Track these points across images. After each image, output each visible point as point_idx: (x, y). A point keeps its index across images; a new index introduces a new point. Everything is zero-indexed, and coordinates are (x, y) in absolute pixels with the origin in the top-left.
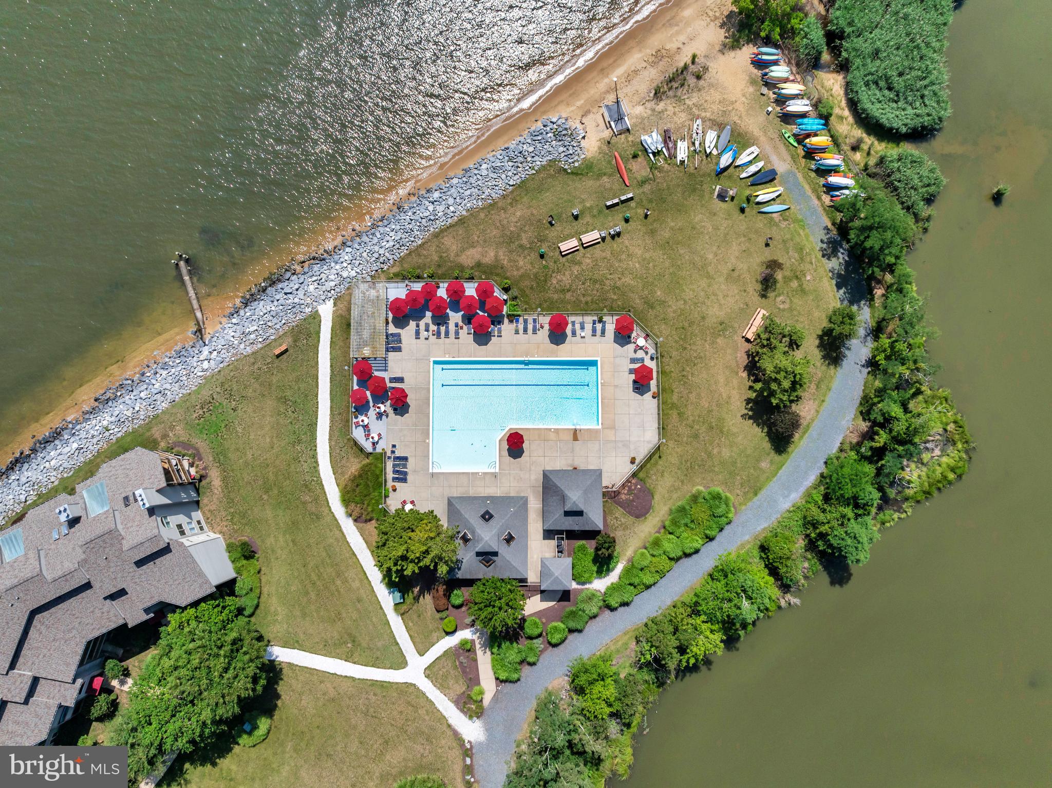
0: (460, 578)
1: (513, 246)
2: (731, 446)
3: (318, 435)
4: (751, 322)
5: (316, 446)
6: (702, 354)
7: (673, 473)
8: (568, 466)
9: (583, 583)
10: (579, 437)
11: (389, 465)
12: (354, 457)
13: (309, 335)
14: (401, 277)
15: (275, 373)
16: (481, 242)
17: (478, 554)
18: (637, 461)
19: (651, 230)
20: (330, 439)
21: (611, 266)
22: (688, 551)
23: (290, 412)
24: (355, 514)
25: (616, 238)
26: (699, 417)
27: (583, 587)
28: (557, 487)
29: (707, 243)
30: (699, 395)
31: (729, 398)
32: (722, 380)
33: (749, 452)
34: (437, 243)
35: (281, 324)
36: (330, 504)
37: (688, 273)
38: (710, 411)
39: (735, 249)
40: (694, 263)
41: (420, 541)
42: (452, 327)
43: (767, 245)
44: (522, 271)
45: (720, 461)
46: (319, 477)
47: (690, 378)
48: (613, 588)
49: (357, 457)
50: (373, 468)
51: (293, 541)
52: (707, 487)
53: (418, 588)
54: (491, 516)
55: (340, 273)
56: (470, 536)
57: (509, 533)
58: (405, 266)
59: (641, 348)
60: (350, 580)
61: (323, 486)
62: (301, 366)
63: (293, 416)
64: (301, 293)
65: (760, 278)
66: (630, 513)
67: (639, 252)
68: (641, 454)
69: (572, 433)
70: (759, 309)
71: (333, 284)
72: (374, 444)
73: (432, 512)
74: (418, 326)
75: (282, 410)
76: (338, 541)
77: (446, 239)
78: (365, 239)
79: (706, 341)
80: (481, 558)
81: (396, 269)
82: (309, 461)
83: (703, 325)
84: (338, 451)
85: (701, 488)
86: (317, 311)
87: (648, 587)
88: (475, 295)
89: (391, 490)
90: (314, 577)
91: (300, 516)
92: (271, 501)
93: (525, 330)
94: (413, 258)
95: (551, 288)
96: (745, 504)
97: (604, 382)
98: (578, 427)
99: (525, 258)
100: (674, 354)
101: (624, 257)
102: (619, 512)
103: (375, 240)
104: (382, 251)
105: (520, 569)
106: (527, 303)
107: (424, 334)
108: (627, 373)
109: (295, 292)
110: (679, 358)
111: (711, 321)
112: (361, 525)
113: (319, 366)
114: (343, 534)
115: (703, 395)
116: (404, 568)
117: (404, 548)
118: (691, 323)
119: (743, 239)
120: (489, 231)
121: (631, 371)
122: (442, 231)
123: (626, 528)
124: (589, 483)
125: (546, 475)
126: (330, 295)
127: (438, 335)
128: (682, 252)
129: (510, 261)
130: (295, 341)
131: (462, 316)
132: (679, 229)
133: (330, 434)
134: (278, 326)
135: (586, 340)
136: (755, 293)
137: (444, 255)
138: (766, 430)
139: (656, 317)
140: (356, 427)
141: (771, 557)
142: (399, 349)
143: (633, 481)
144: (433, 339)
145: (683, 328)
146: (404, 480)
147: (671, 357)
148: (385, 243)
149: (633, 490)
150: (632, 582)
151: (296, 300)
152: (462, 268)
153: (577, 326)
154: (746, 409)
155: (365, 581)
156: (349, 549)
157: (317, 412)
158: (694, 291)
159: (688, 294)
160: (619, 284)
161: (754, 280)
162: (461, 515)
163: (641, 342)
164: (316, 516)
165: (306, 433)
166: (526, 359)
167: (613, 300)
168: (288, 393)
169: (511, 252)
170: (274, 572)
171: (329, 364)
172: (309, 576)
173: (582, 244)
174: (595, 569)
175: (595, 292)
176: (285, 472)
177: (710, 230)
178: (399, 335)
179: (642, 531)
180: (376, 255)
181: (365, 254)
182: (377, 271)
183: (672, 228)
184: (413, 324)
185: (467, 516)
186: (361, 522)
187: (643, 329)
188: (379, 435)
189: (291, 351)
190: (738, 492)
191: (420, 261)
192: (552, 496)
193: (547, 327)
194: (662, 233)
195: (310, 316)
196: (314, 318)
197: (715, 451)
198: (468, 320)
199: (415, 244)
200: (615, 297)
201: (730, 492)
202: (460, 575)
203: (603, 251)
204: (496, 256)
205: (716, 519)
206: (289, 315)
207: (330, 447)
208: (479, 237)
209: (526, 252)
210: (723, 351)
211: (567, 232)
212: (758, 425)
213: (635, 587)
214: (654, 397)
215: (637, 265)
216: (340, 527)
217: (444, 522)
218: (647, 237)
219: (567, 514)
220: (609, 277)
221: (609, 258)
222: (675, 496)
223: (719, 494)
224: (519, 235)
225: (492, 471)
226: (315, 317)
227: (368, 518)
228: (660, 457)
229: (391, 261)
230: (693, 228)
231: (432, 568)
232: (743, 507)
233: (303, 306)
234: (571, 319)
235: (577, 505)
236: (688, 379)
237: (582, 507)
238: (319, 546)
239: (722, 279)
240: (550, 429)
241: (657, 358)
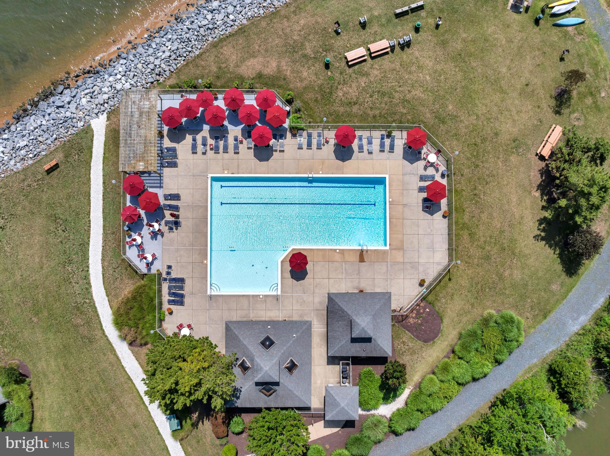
0: (239, 406)
1: (297, 56)
2: (523, 268)
3: (90, 255)
4: (545, 139)
5: (88, 267)
6: (495, 172)
7: (463, 296)
8: (354, 288)
9: (369, 410)
10: (366, 259)
11: (165, 287)
12: (129, 278)
13: (81, 150)
14: (178, 88)
15: (45, 190)
16: (262, 51)
17: (257, 384)
18: (426, 284)
19: (442, 41)
20: (103, 260)
21: (401, 78)
22: (476, 376)
23: (60, 231)
24: (129, 337)
25: (406, 48)
26: (491, 237)
27: (368, 413)
28: (343, 311)
29: (500, 56)
30: (491, 214)
31: (522, 218)
32: (515, 200)
33: (540, 274)
34: (216, 53)
35: (52, 139)
36: (104, 327)
37: (480, 87)
38: (502, 232)
39: (529, 63)
40: (487, 77)
41: (191, 373)
42: (231, 141)
43: (562, 59)
44: (306, 82)
45: (511, 284)
46: (92, 299)
47: (482, 197)
48: (399, 413)
49: (132, 278)
50: (147, 290)
51: (65, 365)
52: (498, 311)
53: (197, 414)
54: (272, 343)
55: (114, 85)
56: (248, 364)
57: (291, 360)
58: (182, 77)
59: (432, 165)
60: (126, 406)
61: (96, 308)
62: (72, 182)
63: (64, 235)
64: (73, 106)
65: (554, 94)
66: (418, 337)
67: (429, 63)
68: (430, 277)
69: (358, 254)
70: (554, 126)
71: (106, 97)
72: (149, 265)
73: (207, 338)
74: (194, 140)
75: (51, 228)
76: (113, 366)
77: (225, 48)
78: (140, 49)
79: (498, 158)
80: (261, 387)
81: (172, 81)
82: (81, 283)
83: (496, 142)
84: (111, 272)
85: (493, 312)
86: (90, 125)
87: (434, 412)
88: (255, 105)
89: (167, 313)
90: (88, 403)
91: (72, 340)
92: (41, 324)
93: (309, 145)
94: (190, 69)
95: (337, 101)
96: (534, 327)
97: (393, 201)
98: (365, 248)
99: (309, 68)
100: (466, 171)
101: (414, 68)
102: (406, 336)
103: (151, 51)
104: (157, 62)
105: (303, 398)
106: (310, 116)
107: (200, 148)
108: (417, 191)
109: (67, 106)
110: (470, 175)
111: (504, 138)
112: (136, 349)
113: (92, 183)
114: (118, 358)
115: (495, 215)
116: (175, 401)
117: (172, 380)
118: (484, 140)
119: (537, 53)
120: (270, 40)
121: (421, 190)
122: (221, 40)
123: (413, 353)
124: (377, 307)
125: (331, 299)
126: (103, 108)
127: (216, 149)
128: (474, 64)
129: (293, 71)
130: (66, 157)
131: (242, 130)
132: (471, 41)
133: (103, 254)
134: (49, 142)
135: (374, 155)
136: (549, 109)
137: (223, 66)
138: (558, 252)
139: (447, 132)
140: (130, 247)
141: (563, 382)
142: (174, 165)
143: (422, 304)
144: (210, 153)
145: (475, 144)
146: (182, 303)
147: (462, 175)
148: (161, 54)
149: (421, 314)
150: (419, 408)
151: (68, 114)
152: (242, 79)
153: (365, 141)
154: (539, 229)
155: (142, 406)
156: (124, 373)
157: (89, 231)
158: (486, 106)
159: (481, 110)
160: (408, 97)
161: (548, 96)
162: (240, 341)
163: (432, 158)
164: (89, 339)
165: (77, 253)
166: (310, 176)
167: (403, 114)
168: (59, 211)
169: (294, 62)
170: (47, 396)
171: (101, 181)
172: (83, 401)
173: (371, 54)
174: (382, 395)
175: (383, 105)
176: (55, 294)
177: (503, 42)
178: (174, 150)
179: (430, 356)
180: (151, 66)
181: (140, 66)
182: (152, 83)
183: (464, 40)
184: (189, 138)
185: (245, 343)
186: (137, 346)
187: (434, 144)
188: (154, 256)
189: (62, 167)
190: (528, 314)
191: (198, 72)
192: (338, 321)
193: (332, 142)
194: (454, 44)
195: (83, 130)
196: (87, 133)
197: (507, 273)
198: (248, 133)
199: (192, 55)
200: (405, 111)
201: (520, 315)
202: (239, 404)
203: (392, 62)
204: (278, 67)
205: (507, 344)
206: (61, 130)
207: (103, 268)
208: (260, 46)
209: (310, 62)
210: (516, 170)
211: (353, 41)
212: (550, 246)
213: (422, 412)
214: (444, 217)
215: (428, 78)
216: (115, 351)
217: (221, 349)
218: (438, 49)
219: (354, 340)
220: (398, 89)
221: (398, 70)
222: (465, 319)
223: (512, 318)
224: (302, 44)
225: (275, 293)
226: (88, 131)
227: (143, 342)
228: (450, 279)
229: (168, 73)
230: (486, 40)
231: (205, 401)
232: (532, 330)
233: (74, 120)
234: (358, 133)
235: (366, 332)
236: (479, 198)
237: (370, 333)
238: (92, 371)
239: (515, 94)
240: (335, 250)
241: (448, 176)
